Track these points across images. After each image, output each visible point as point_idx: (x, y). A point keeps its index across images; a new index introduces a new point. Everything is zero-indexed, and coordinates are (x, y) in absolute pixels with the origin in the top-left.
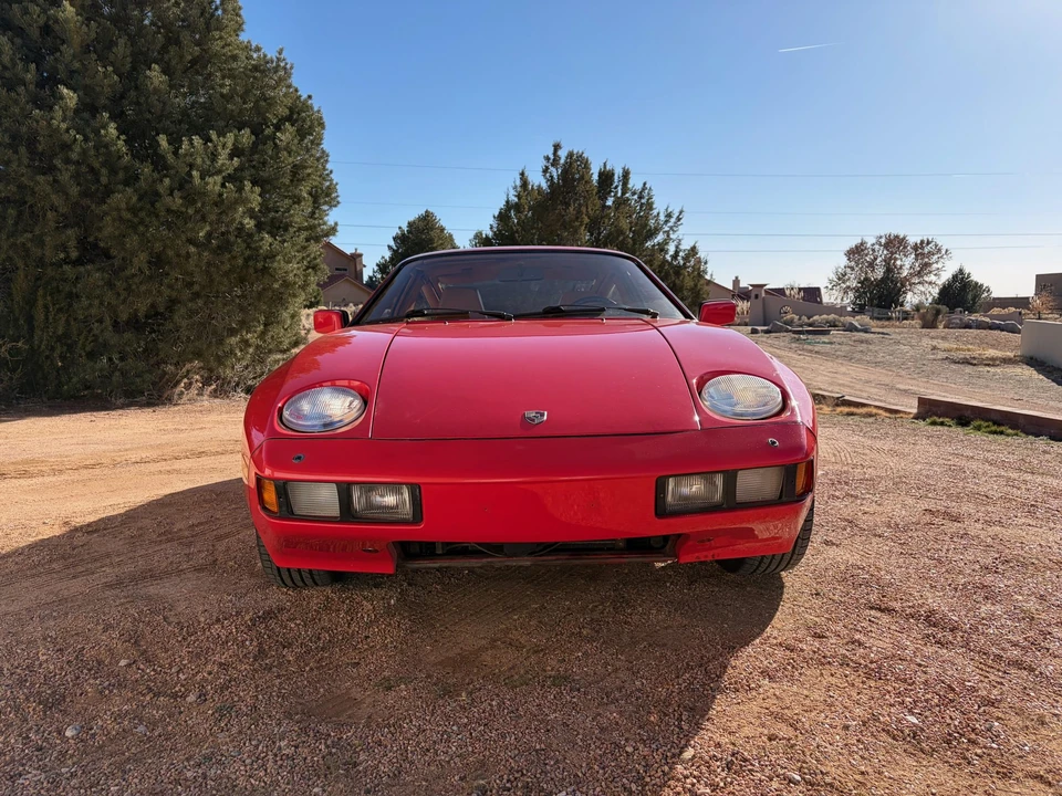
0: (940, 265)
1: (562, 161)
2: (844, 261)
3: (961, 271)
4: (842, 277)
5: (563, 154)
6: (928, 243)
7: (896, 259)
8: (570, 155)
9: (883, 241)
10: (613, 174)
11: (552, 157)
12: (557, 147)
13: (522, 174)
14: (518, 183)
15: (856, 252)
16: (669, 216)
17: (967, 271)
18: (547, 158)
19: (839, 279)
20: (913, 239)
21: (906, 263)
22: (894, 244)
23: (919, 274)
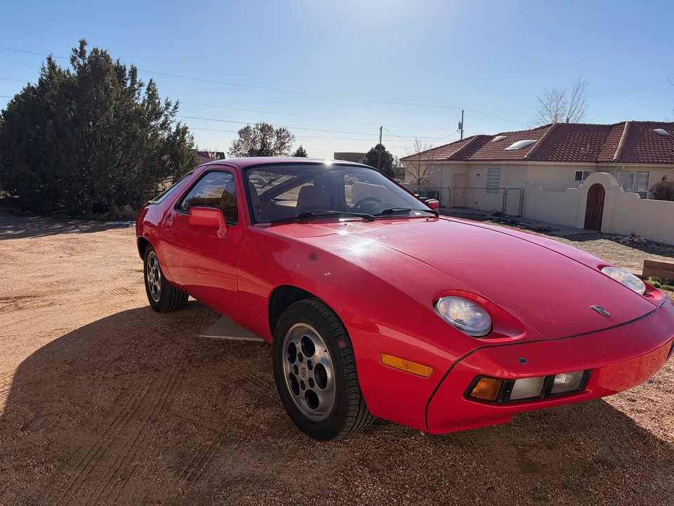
0: (289, 144)
1: (87, 55)
2: (237, 137)
3: (301, 148)
4: (237, 147)
5: (88, 50)
6: (284, 131)
7: (267, 139)
8: (95, 51)
9: (259, 127)
10: (125, 70)
11: (79, 50)
12: (83, 43)
13: (49, 59)
14: (46, 66)
15: (245, 132)
16: (168, 105)
17: (304, 149)
18: (75, 51)
19: (235, 148)
20: (276, 128)
21: (273, 141)
22: (265, 129)
23: (279, 148)
